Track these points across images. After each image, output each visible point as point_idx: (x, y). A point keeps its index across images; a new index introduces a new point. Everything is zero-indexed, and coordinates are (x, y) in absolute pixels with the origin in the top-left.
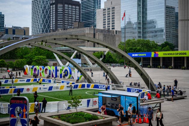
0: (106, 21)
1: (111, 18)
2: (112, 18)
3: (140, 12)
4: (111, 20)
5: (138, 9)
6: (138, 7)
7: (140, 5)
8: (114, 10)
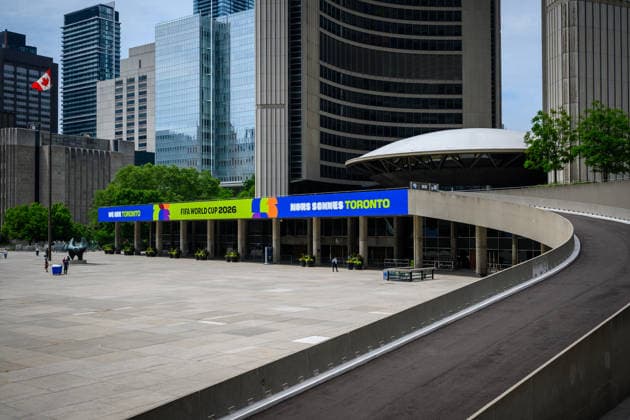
0: (124, 115)
1: (136, 106)
2: (140, 108)
3: (208, 89)
4: (136, 113)
5: (201, 80)
6: (201, 76)
7: (208, 71)
8: (145, 85)
